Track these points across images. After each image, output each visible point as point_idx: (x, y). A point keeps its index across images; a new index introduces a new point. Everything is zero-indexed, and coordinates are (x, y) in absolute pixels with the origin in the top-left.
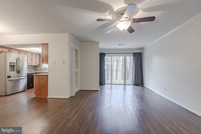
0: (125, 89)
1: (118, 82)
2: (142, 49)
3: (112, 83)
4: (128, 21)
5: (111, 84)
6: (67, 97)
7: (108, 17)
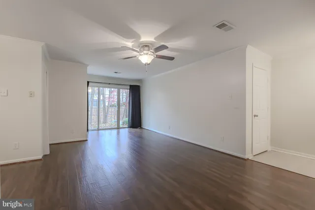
0: (118, 133)
1: (107, 125)
2: (140, 81)
3: (100, 128)
4: (152, 55)
5: (98, 130)
6: (40, 157)
7: (129, 44)
